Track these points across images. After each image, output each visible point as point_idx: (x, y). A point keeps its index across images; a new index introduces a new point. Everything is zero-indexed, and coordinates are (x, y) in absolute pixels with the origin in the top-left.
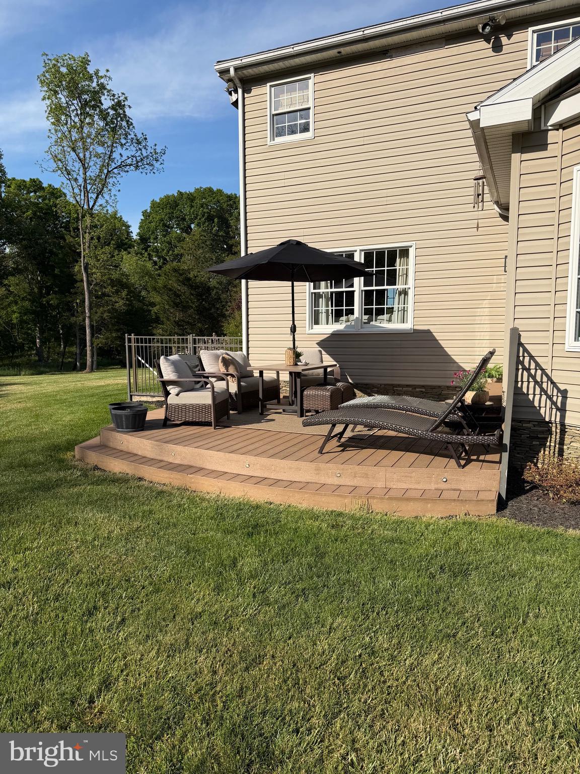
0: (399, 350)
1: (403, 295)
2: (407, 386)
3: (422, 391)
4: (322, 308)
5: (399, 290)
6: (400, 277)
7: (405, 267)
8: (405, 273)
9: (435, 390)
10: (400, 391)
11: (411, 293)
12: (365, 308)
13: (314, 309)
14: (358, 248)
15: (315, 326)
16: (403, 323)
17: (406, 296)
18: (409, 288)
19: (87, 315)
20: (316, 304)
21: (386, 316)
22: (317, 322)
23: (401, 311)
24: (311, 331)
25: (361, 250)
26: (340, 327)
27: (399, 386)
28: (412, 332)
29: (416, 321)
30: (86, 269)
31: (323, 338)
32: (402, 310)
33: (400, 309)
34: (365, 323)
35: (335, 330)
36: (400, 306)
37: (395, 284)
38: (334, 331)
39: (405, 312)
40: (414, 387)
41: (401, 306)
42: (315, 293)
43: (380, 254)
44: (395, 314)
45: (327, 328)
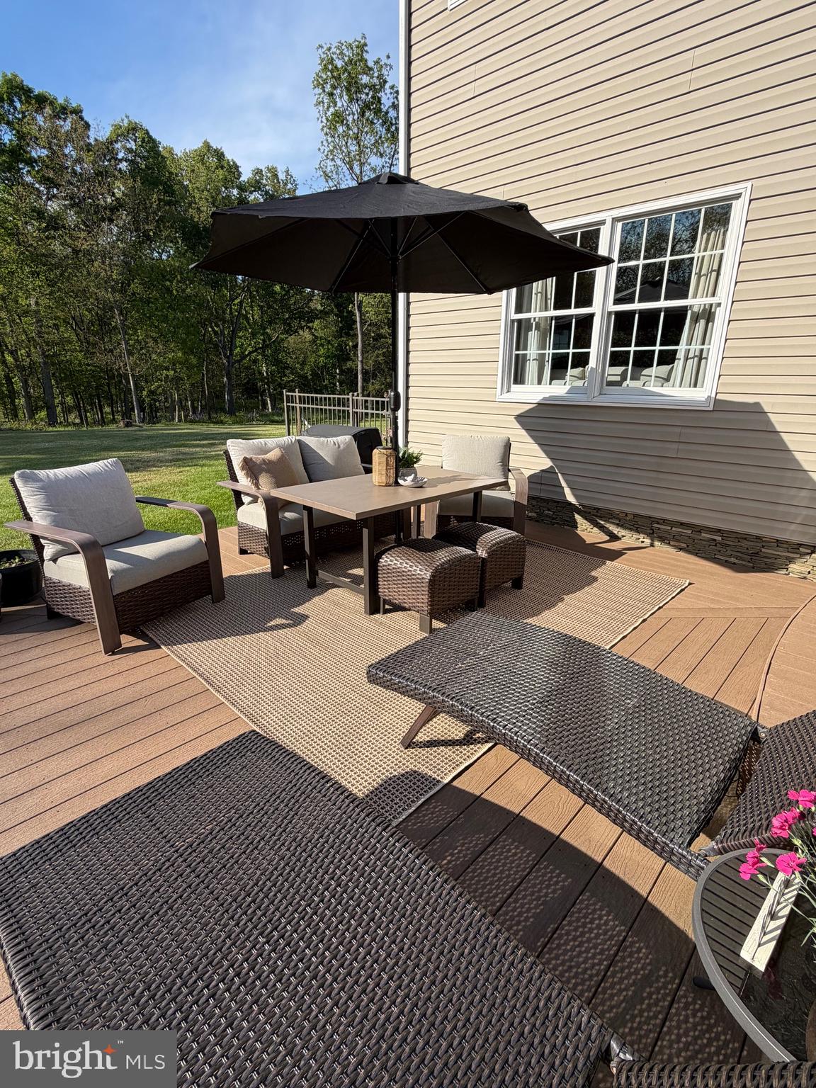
0: (675, 446)
1: (702, 322)
2: (682, 524)
3: (715, 540)
4: (532, 351)
5: (696, 309)
6: (703, 279)
7: (719, 252)
8: (715, 267)
9: (745, 544)
10: (666, 531)
11: (721, 316)
12: (612, 353)
13: (515, 352)
14: (608, 216)
15: (514, 387)
16: (695, 386)
17: (710, 324)
18: (719, 305)
19: (360, 359)
20: (521, 342)
21: (655, 370)
22: (519, 378)
23: (693, 358)
24: (506, 397)
25: (615, 220)
26: (558, 390)
27: (664, 521)
28: (711, 408)
29: (724, 384)
30: (360, 307)
31: (522, 411)
32: (695, 356)
33: (691, 355)
34: (610, 384)
35: (547, 395)
36: (692, 347)
37: (685, 296)
38: (545, 399)
39: (703, 361)
40: (699, 529)
41: (696, 347)
42: (520, 321)
43: (658, 222)
44: (679, 364)
45: (535, 392)
